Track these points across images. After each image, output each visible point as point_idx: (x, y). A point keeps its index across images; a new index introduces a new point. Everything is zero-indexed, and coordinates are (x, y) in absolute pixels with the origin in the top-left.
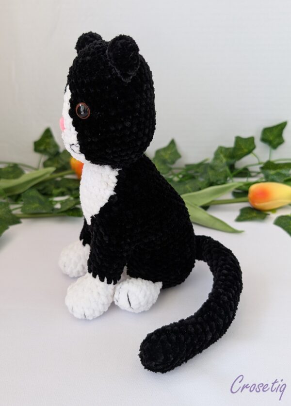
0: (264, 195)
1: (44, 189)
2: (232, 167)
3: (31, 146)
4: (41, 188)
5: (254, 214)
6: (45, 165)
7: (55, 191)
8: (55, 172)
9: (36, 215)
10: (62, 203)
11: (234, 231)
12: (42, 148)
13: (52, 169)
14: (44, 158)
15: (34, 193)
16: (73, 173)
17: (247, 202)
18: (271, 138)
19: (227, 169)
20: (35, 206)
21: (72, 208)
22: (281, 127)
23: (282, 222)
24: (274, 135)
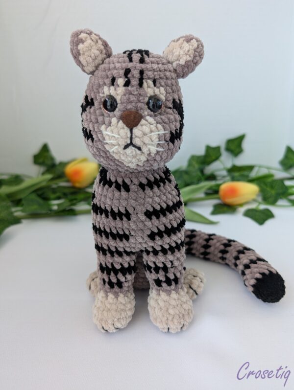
0: (233, 192)
1: (42, 193)
2: (202, 171)
3: (30, 159)
4: (40, 192)
5: (225, 209)
6: (43, 174)
7: (52, 196)
8: (52, 179)
9: (35, 216)
10: (58, 205)
11: (212, 223)
12: (41, 160)
13: (49, 176)
14: (42, 169)
15: (34, 196)
16: (68, 181)
17: (219, 198)
18: (233, 147)
19: (199, 174)
20: (34, 208)
21: (68, 209)
22: (241, 138)
23: (250, 214)
24: (235, 146)
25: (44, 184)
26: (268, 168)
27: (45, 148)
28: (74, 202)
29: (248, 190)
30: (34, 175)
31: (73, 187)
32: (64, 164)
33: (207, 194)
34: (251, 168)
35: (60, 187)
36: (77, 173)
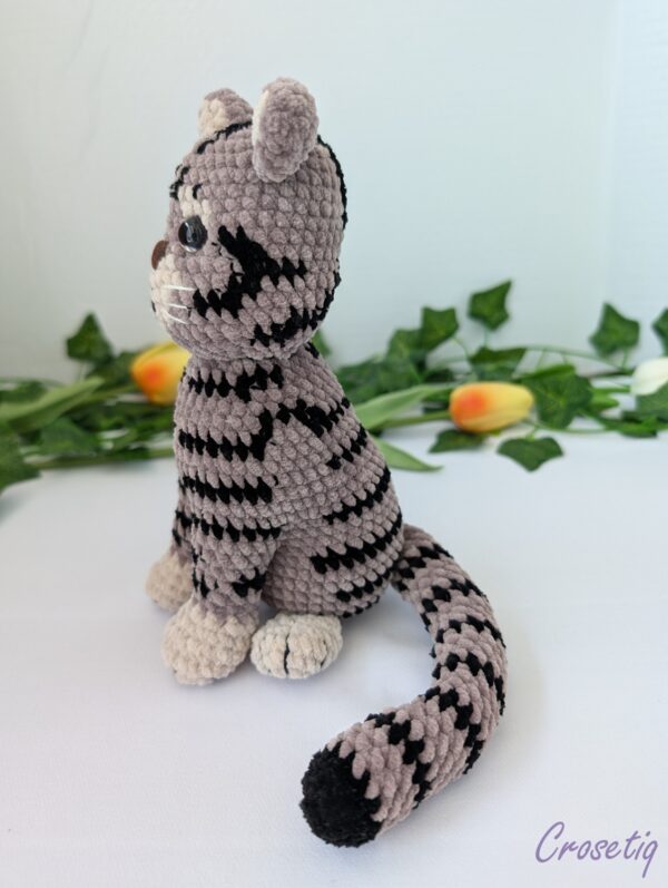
0: (477, 403)
1: (83, 417)
2: (421, 365)
3: (60, 347)
4: (78, 416)
5: (462, 440)
6: (89, 376)
7: (104, 423)
8: (101, 389)
9: (66, 462)
10: (115, 441)
11: (427, 469)
12: (83, 349)
13: (96, 381)
14: (86, 367)
15: (65, 424)
16: (137, 391)
17: (448, 419)
18: (486, 310)
19: (412, 369)
20: (66, 446)
21: (134, 446)
22: (503, 290)
23: (511, 450)
24: (491, 306)
25: (87, 398)
26: (563, 352)
27: (90, 324)
28: (147, 433)
29: (509, 401)
30: (68, 379)
31: (150, 404)
32: (128, 357)
33: (428, 411)
34: (519, 353)
35: (120, 404)
36: (155, 373)
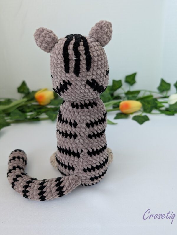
0: (127, 106)
1: (22, 109)
2: (112, 95)
3: (16, 90)
4: (21, 109)
5: (123, 116)
6: (23, 98)
7: (28, 110)
8: (28, 101)
9: (17, 121)
10: (31, 115)
11: (113, 124)
12: (22, 90)
13: (25, 100)
14: (23, 95)
15: (17, 111)
16: (37, 102)
17: (119, 110)
18: (130, 80)
19: (110, 96)
20: (17, 117)
21: (35, 117)
22: (134, 75)
23: (136, 118)
24: (131, 79)
25: (23, 103)
26: (150, 92)
27: (24, 84)
28: (39, 113)
29: (135, 105)
30: (18, 99)
31: (40, 105)
32: (34, 92)
33: (114, 107)
34: (138, 92)
35: (32, 105)
36: (41, 97)
